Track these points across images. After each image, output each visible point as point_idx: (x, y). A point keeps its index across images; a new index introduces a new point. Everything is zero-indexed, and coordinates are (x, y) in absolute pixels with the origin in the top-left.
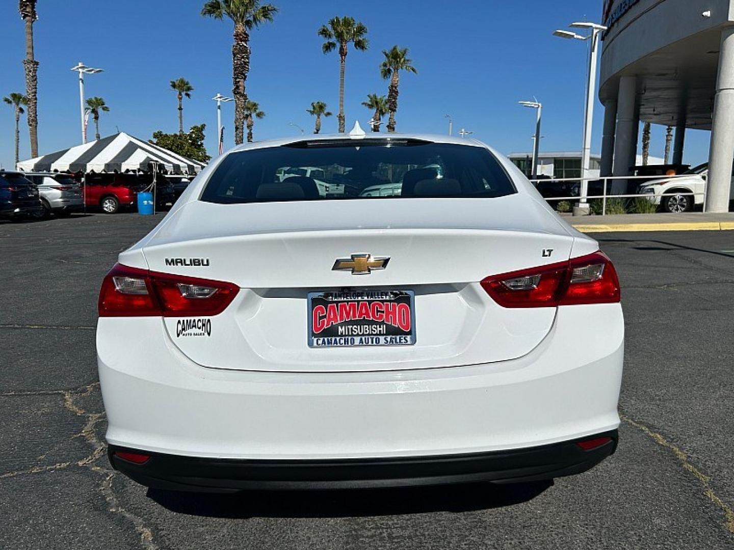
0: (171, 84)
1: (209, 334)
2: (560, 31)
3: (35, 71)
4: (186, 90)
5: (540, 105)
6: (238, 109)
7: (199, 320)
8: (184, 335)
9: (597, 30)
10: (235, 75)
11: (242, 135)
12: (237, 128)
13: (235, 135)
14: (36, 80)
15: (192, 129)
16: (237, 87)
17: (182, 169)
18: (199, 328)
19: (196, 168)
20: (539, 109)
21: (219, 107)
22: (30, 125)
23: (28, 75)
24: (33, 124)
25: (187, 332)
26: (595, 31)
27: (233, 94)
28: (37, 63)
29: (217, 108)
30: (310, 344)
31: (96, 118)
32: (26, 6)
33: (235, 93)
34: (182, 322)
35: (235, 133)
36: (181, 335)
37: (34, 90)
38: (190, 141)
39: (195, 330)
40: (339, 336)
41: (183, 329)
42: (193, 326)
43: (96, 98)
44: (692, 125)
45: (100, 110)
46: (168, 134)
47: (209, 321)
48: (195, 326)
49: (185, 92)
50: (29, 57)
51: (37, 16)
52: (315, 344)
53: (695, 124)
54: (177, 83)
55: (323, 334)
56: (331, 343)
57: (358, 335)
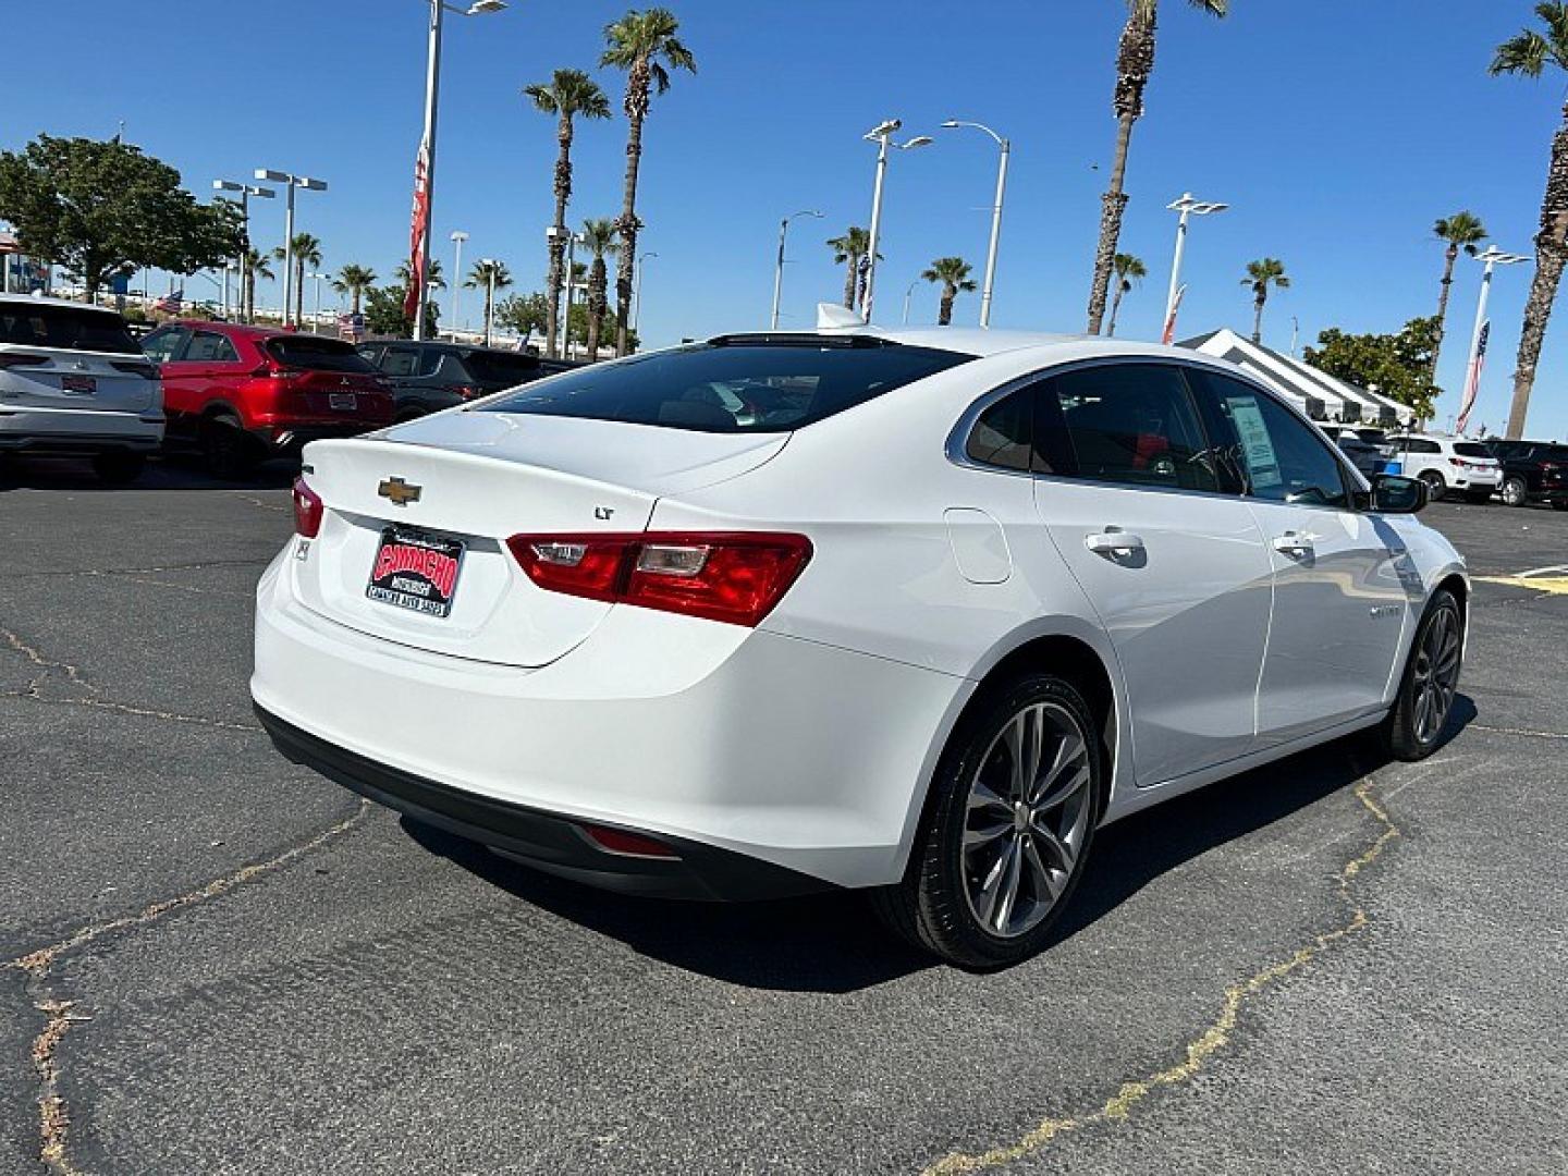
0: (1435, 226)
3: (1119, 212)
4: (1469, 239)
6: (1541, 282)
10: (1548, 200)
11: (1539, 342)
12: (1528, 325)
13: (1520, 341)
14: (1117, 229)
15: (1409, 325)
16: (1549, 230)
17: (1327, 410)
19: (1367, 409)
21: (1488, 277)
22: (1092, 313)
23: (1106, 220)
24: (1097, 311)
27: (1534, 245)
28: (1125, 198)
29: (1482, 277)
30: (367, 594)
31: (1261, 301)
32: (1125, 93)
33: (1539, 245)
35: (1520, 337)
37: (1110, 249)
38: (1398, 353)
40: (390, 589)
43: (1267, 261)
45: (1271, 285)
46: (1353, 335)
47: (310, 544)
49: (1465, 244)
50: (1114, 188)
51: (1142, 110)
52: (370, 595)
54: (1450, 224)
55: (381, 583)
56: (381, 596)
57: (405, 592)
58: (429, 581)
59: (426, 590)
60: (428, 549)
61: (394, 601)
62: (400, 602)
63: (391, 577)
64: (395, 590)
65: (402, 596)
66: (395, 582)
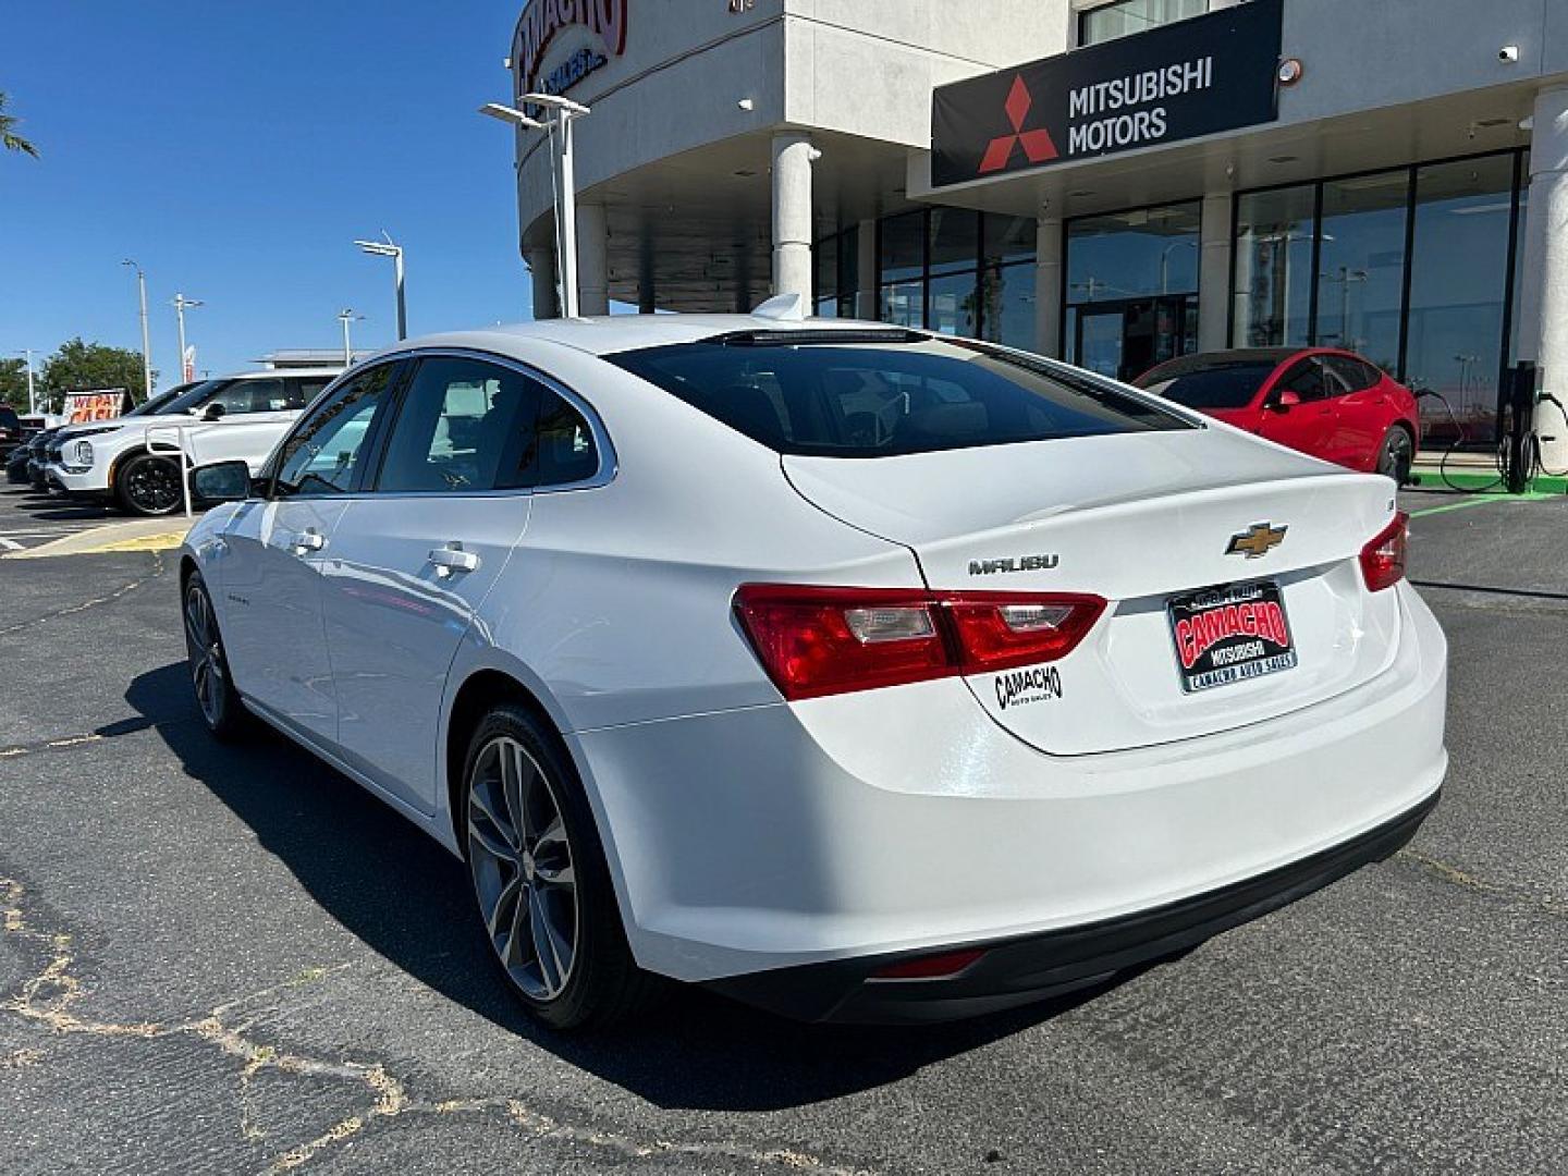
1: (1059, 694)
2: (495, 106)
5: (400, 250)
7: (1036, 672)
8: (1013, 704)
9: (568, 113)
18: (1040, 686)
20: (400, 259)
25: (1019, 696)
26: (565, 114)
30: (1187, 689)
34: (1004, 681)
36: (1007, 705)
39: (1031, 692)
40: (1215, 668)
41: (1010, 693)
42: (1027, 684)
44: (667, 302)
47: (1054, 670)
48: (1031, 684)
52: (1193, 688)
53: (672, 301)
55: (1197, 668)
56: (1209, 682)
57: (1236, 663)
58: (1256, 639)
59: (1259, 648)
60: (1237, 604)
61: (1230, 677)
62: (1239, 676)
63: (1207, 654)
64: (1220, 667)
65: (1237, 668)
66: (1216, 657)
